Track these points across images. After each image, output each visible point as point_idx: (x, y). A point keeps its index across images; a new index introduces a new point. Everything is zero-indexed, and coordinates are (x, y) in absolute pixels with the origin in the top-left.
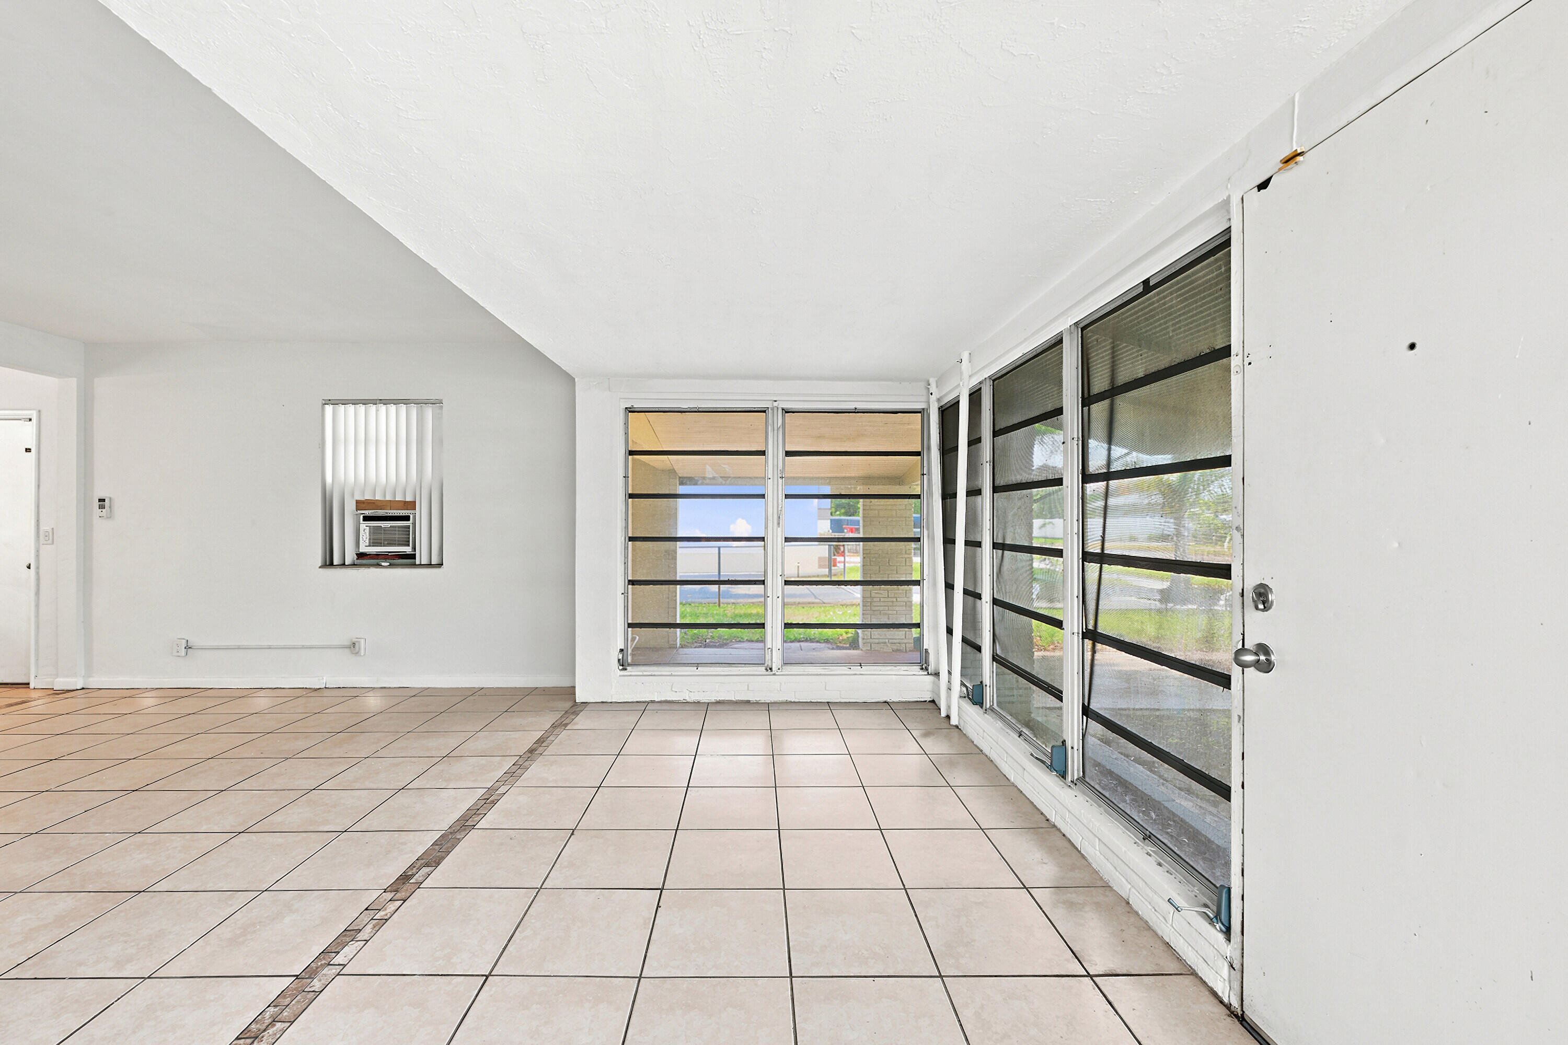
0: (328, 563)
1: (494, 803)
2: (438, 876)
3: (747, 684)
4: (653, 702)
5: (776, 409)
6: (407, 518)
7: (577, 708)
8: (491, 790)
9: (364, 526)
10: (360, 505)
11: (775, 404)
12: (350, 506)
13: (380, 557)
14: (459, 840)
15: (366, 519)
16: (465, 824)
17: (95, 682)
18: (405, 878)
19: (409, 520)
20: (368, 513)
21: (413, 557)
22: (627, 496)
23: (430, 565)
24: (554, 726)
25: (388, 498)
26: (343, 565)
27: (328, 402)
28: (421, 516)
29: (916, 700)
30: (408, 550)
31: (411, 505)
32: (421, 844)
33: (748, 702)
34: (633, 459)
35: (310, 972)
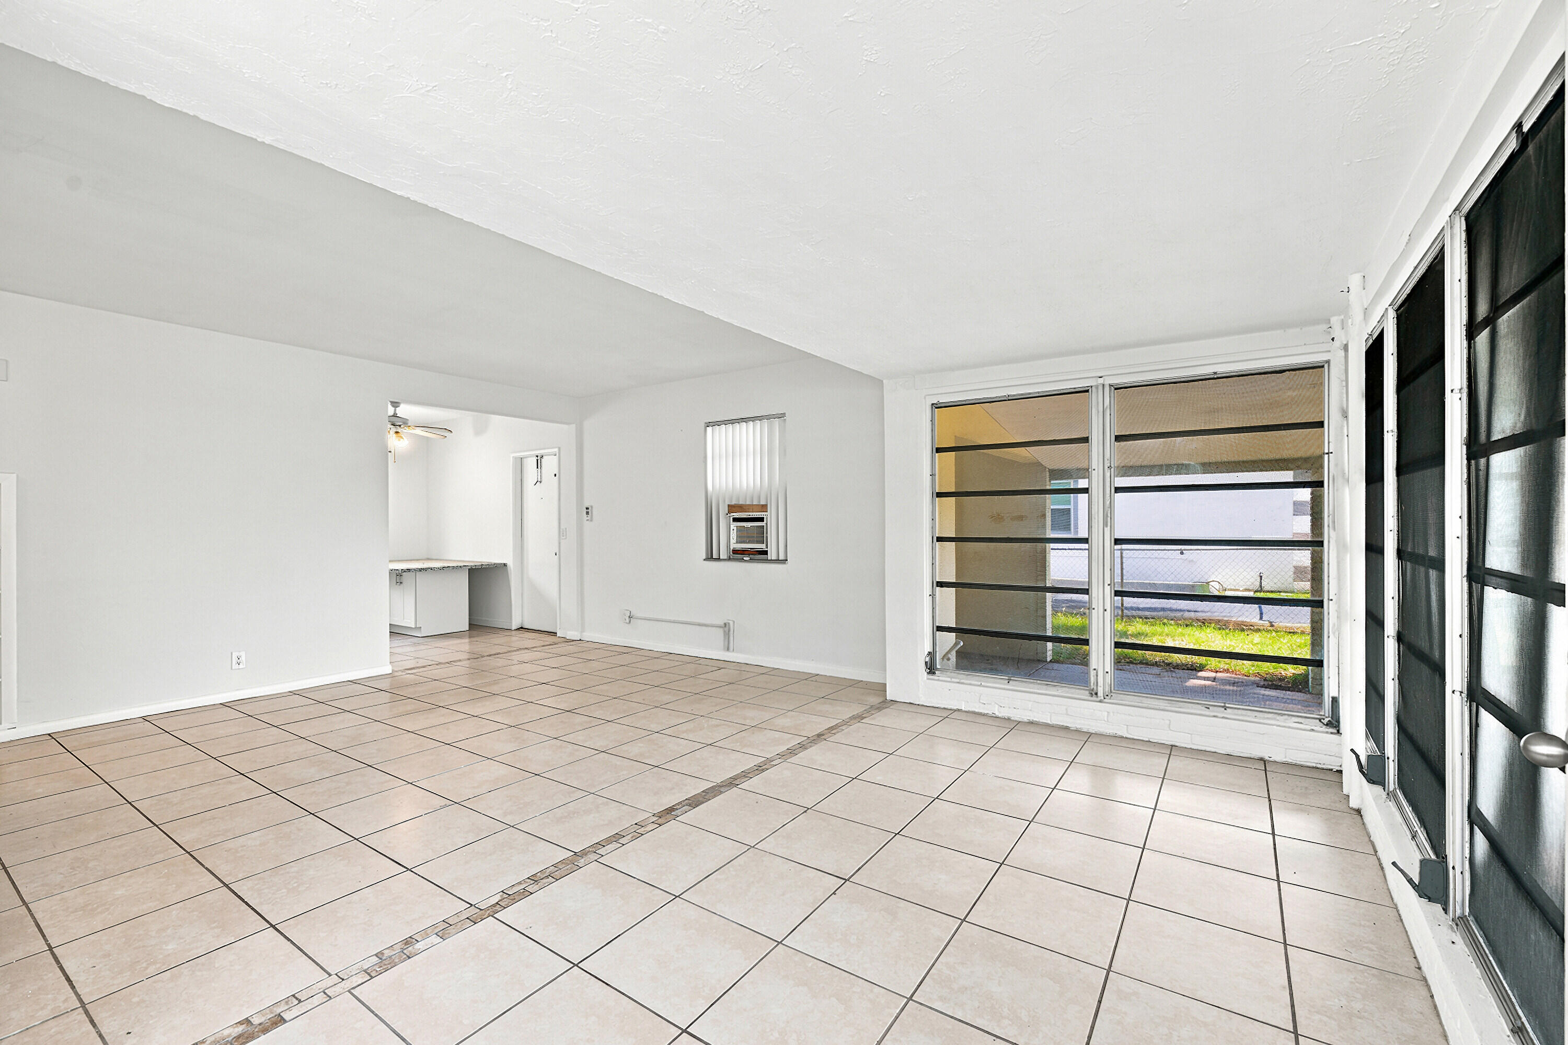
0: (710, 558)
1: (763, 771)
2: (692, 815)
3: (1065, 707)
4: (959, 710)
5: (1101, 388)
6: (761, 520)
7: (886, 704)
8: (769, 760)
9: (734, 525)
10: (732, 508)
11: (1101, 381)
12: (724, 510)
13: (746, 552)
14: (721, 793)
15: (735, 520)
16: (732, 783)
17: (588, 636)
18: (670, 810)
19: (763, 521)
20: (736, 515)
21: (765, 553)
22: (935, 495)
23: (778, 561)
24: (853, 718)
25: (748, 503)
26: (719, 559)
27: (708, 425)
28: (770, 517)
29: (1314, 765)
30: (762, 546)
31: (764, 508)
32: (695, 788)
33: (1067, 728)
34: (939, 457)
35: (583, 853)
